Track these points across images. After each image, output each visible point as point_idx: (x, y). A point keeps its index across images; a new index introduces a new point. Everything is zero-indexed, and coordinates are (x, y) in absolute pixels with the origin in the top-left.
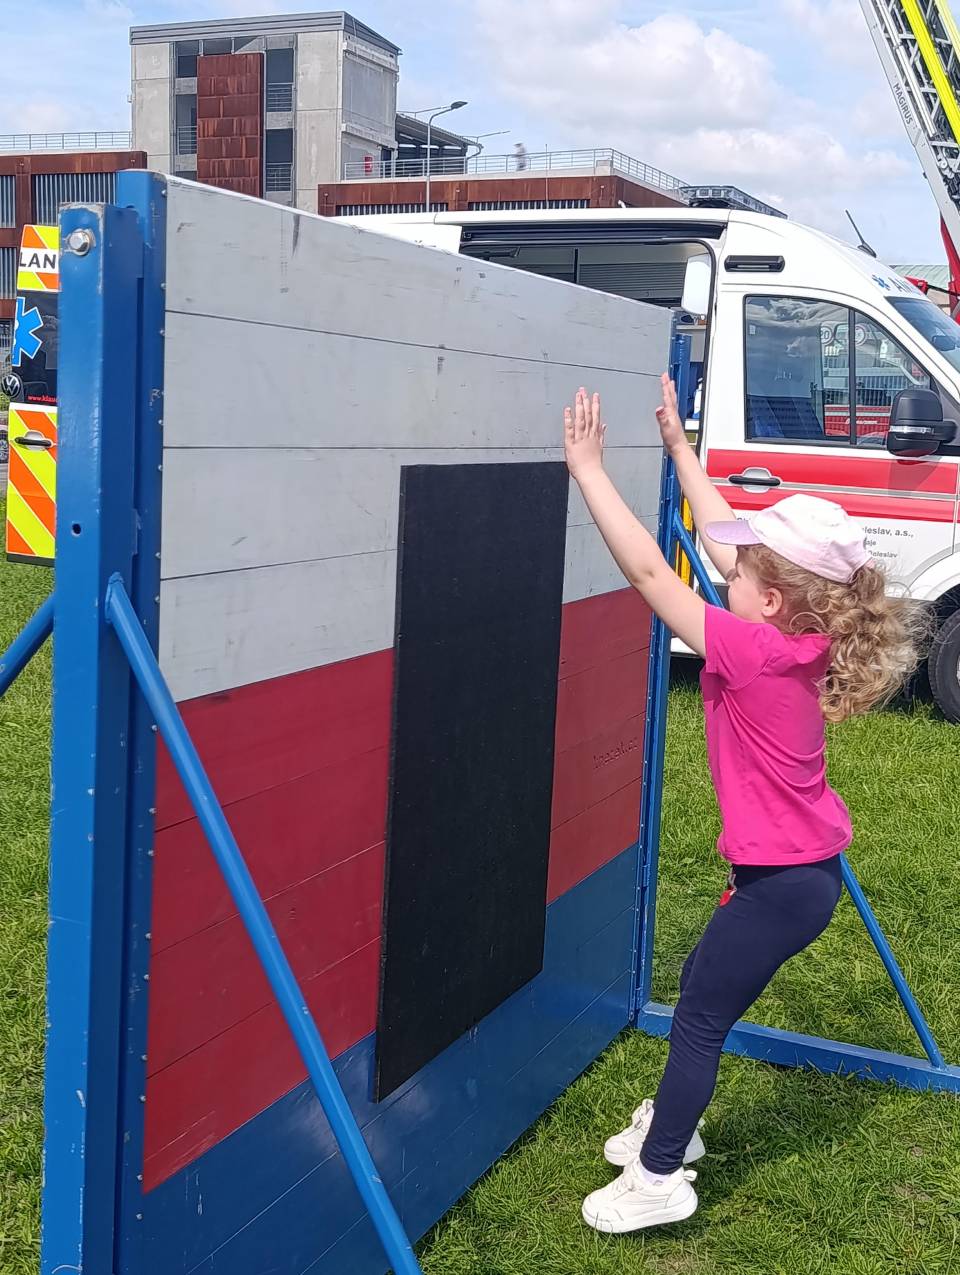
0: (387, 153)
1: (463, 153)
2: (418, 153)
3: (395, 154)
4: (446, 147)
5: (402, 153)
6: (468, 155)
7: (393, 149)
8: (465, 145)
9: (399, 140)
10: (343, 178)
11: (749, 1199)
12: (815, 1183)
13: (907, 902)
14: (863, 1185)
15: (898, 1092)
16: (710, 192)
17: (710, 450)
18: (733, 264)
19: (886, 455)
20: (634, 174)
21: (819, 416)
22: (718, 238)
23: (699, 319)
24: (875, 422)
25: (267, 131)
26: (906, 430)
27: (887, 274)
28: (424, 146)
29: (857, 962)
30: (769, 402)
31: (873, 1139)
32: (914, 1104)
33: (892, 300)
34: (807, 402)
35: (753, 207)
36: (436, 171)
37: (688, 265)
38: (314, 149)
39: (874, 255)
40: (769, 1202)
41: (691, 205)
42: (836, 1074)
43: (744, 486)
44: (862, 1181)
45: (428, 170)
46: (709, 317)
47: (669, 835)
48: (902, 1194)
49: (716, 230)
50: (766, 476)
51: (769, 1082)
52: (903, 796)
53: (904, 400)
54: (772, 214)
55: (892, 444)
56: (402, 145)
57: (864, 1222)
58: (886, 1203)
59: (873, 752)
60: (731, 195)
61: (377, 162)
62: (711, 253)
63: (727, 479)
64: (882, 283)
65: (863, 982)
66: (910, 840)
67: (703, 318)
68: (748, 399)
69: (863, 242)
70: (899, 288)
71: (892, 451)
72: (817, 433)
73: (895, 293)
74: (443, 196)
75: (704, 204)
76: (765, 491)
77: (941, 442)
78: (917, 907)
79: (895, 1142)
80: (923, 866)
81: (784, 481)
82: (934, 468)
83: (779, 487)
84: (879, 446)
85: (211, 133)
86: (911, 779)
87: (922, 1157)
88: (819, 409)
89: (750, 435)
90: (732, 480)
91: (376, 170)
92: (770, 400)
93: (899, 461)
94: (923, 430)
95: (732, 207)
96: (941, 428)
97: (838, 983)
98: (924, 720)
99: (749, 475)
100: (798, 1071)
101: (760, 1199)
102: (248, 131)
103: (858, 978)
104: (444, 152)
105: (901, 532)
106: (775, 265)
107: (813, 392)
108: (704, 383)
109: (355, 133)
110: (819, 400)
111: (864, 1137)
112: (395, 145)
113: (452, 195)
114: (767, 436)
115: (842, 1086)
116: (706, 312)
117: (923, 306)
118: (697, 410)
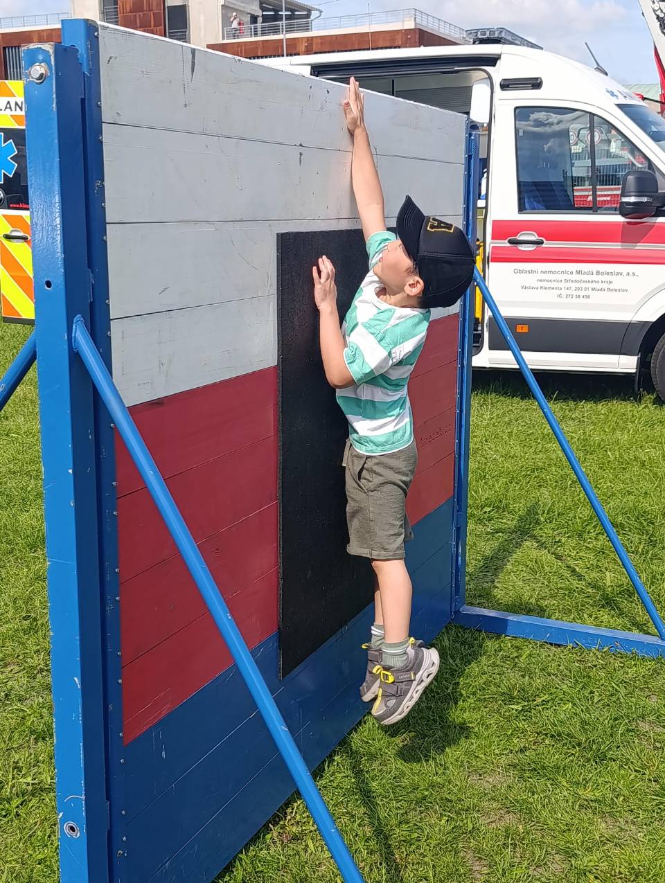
0: (254, 19)
1: (308, 16)
2: (277, 18)
3: (260, 20)
4: (296, 13)
5: (265, 19)
6: (312, 17)
7: (258, 16)
8: (309, 11)
9: (263, 9)
10: (223, 39)
11: (538, 734)
12: (584, 722)
13: (642, 531)
14: (617, 722)
15: (638, 659)
16: (488, 33)
17: (493, 221)
18: (506, 85)
19: (619, 219)
20: (431, 26)
21: (570, 193)
22: (494, 65)
23: (483, 126)
24: (609, 198)
25: (168, 7)
26: (632, 199)
27: (616, 87)
28: (280, 13)
29: (607, 573)
30: (535, 186)
31: (623, 691)
32: (649, 667)
33: (620, 106)
34: (561, 185)
35: (519, 43)
36: (290, 29)
37: (474, 87)
38: (202, 18)
39: (606, 74)
40: (553, 736)
41: (474, 43)
42: (595, 648)
43: (518, 246)
44: (616, 719)
45: (284, 30)
46: (490, 124)
47: (473, 493)
48: (644, 727)
49: (492, 60)
50: (534, 237)
51: (549, 656)
52: (636, 459)
53: (631, 178)
54: (532, 47)
55: (623, 210)
56: (264, 13)
57: (618, 747)
58: (633, 733)
59: (614, 429)
60: (503, 35)
61: (248, 26)
62: (490, 78)
63: (506, 241)
64: (613, 94)
65: (612, 586)
66: (641, 488)
67: (485, 125)
68: (519, 184)
69: (598, 64)
70: (625, 97)
71: (624, 215)
72: (569, 205)
73: (623, 101)
74: (295, 47)
75: (483, 41)
76: (534, 248)
77: (658, 207)
78: (647, 534)
79: (637, 692)
80: (651, 506)
81: (547, 240)
82: (652, 226)
83: (544, 245)
84: (613, 212)
85: (128, 10)
86: (641, 447)
87: (657, 702)
88: (569, 189)
89: (522, 209)
90: (510, 242)
91: (247, 32)
92: (535, 184)
93: (628, 223)
94: (645, 199)
95: (504, 43)
96: (658, 198)
97: (594, 587)
98: (649, 405)
99: (521, 237)
100: (569, 647)
101: (546, 734)
102: (154, 8)
103: (608, 583)
104: (296, 17)
105: (631, 274)
106: (536, 84)
107: (565, 177)
108: (488, 172)
109: (231, 6)
110: (569, 182)
111: (616, 690)
112: (259, 13)
113: (302, 47)
114: (534, 209)
115: (599, 657)
116: (488, 121)
117: (642, 110)
118: (483, 192)
